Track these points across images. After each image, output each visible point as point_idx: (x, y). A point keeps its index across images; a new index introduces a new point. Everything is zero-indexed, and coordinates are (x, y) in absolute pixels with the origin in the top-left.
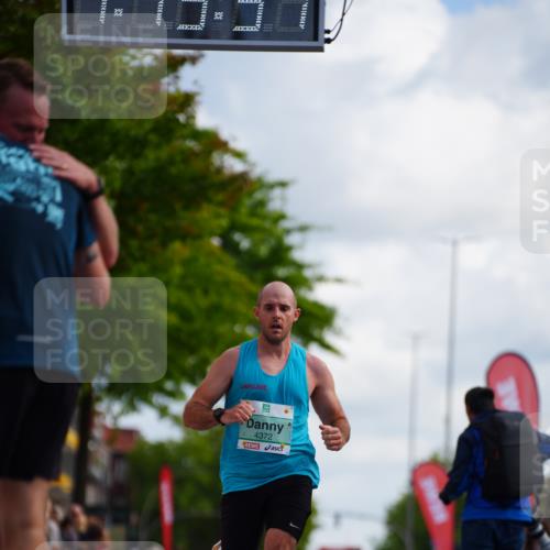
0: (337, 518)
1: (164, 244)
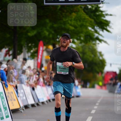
0: (111, 65)
1: (71, 14)
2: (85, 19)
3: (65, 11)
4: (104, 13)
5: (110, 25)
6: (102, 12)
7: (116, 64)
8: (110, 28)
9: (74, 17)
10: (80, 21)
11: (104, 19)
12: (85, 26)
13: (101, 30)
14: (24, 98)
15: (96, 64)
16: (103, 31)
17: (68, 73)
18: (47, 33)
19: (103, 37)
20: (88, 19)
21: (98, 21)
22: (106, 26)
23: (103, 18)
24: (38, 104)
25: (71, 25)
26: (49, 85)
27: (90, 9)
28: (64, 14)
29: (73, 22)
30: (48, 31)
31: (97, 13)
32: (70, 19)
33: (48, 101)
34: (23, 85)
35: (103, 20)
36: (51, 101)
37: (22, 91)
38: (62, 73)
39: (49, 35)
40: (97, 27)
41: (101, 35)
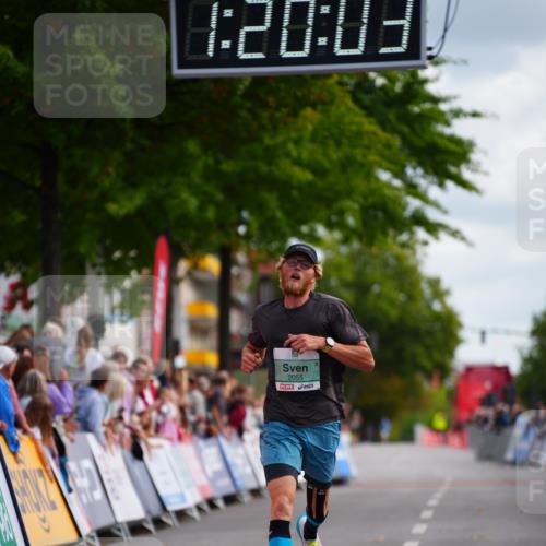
0: (483, 334)
1: (295, 114)
2: (360, 134)
3: (271, 100)
4: (443, 107)
5: (474, 157)
6: (435, 100)
7: (508, 332)
8: (475, 170)
9: (310, 127)
10: (339, 144)
11: (447, 131)
12: (362, 165)
13: (435, 180)
14: (98, 495)
15: (416, 334)
16: (441, 185)
17: (317, 386)
18: (193, 203)
19: (445, 212)
20: (374, 134)
21: (419, 143)
22: (457, 165)
23: (441, 128)
24: (158, 523)
25: (298, 162)
26: (208, 434)
27: (383, 88)
28: (265, 115)
29: (307, 151)
30: (195, 191)
31: (416, 109)
32: (294, 135)
33: (206, 507)
34: (90, 437)
35: (441, 135)
36: (220, 503)
37: (87, 464)
38: (296, 389)
39: (202, 208)
40: (415, 168)
41: (436, 205)
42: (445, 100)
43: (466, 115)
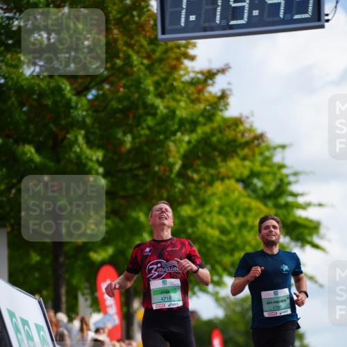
1: (211, 184)
4: (301, 200)
6: (295, 195)
8: (322, 238)
21: (287, 221)
22: (311, 234)
25: (212, 226)
27: (262, 188)
31: (282, 201)
32: (208, 209)
42: (302, 195)
43: (315, 205)
